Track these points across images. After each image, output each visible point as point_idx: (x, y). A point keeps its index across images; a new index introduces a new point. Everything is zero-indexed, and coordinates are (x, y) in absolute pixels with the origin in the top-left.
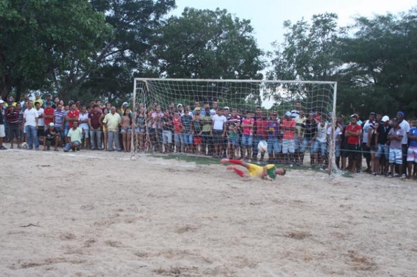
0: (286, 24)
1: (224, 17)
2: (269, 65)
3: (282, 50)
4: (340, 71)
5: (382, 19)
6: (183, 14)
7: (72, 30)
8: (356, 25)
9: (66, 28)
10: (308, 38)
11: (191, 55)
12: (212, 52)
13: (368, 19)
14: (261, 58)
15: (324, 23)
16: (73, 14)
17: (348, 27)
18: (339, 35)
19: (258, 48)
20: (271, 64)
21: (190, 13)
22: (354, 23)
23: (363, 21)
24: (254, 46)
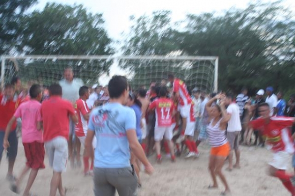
2: (118, 52)
3: (129, 39)
6: (45, 8)
10: (149, 29)
12: (72, 40)
13: (195, 15)
17: (181, 21)
18: (173, 28)
24: (106, 36)
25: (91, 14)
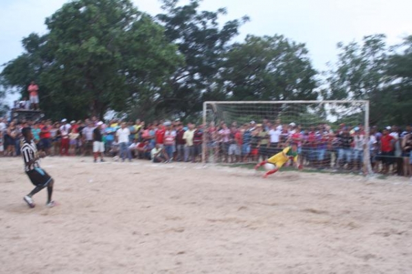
1: (281, 42)
2: (324, 83)
3: (336, 69)
4: (391, 86)
6: (246, 40)
7: (150, 61)
8: (404, 44)
9: (145, 59)
10: (360, 57)
11: (253, 77)
12: (272, 74)
14: (316, 77)
15: (373, 44)
16: (150, 47)
17: (397, 46)
18: (389, 54)
19: (313, 68)
20: (326, 82)
21: (253, 39)
22: (404, 41)
23: (411, 39)
24: (310, 67)
25: (294, 43)
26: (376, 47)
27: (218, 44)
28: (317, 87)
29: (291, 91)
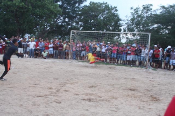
0: (132, 8)
1: (106, 6)
2: (124, 25)
3: (130, 19)
4: (154, 28)
5: (171, 7)
6: (90, 4)
8: (160, 9)
9: (43, 10)
10: (140, 14)
11: (92, 21)
12: (101, 20)
13: (165, 6)
14: (121, 22)
15: (147, 8)
16: (46, 4)
17: (157, 10)
18: (153, 13)
19: (120, 18)
20: (125, 24)
21: (93, 4)
22: (160, 8)
23: (163, 7)
24: (118, 17)
25: (111, 7)
26: (148, 10)
27: (77, 5)
28: (121, 26)
29: (109, 28)
